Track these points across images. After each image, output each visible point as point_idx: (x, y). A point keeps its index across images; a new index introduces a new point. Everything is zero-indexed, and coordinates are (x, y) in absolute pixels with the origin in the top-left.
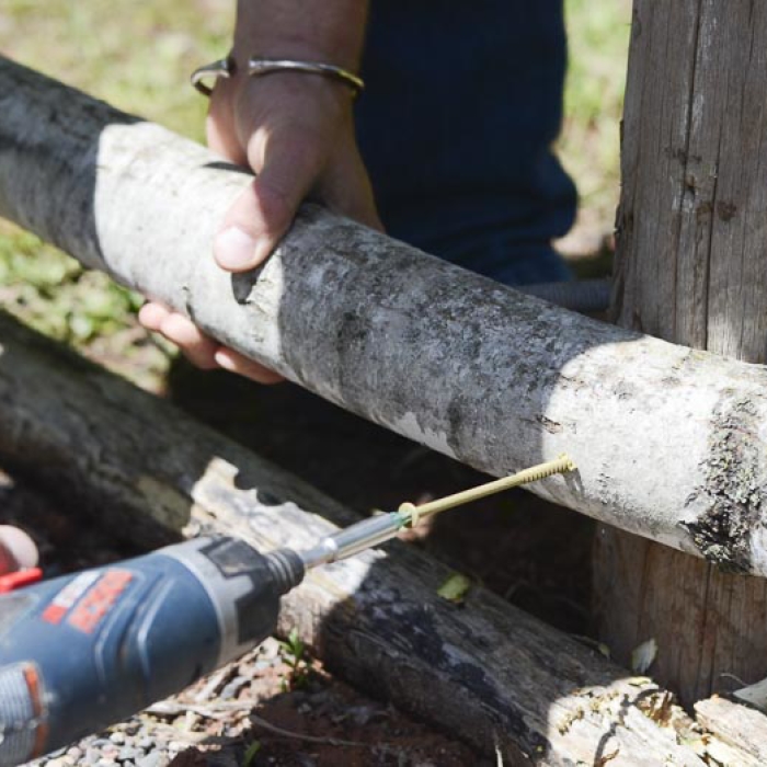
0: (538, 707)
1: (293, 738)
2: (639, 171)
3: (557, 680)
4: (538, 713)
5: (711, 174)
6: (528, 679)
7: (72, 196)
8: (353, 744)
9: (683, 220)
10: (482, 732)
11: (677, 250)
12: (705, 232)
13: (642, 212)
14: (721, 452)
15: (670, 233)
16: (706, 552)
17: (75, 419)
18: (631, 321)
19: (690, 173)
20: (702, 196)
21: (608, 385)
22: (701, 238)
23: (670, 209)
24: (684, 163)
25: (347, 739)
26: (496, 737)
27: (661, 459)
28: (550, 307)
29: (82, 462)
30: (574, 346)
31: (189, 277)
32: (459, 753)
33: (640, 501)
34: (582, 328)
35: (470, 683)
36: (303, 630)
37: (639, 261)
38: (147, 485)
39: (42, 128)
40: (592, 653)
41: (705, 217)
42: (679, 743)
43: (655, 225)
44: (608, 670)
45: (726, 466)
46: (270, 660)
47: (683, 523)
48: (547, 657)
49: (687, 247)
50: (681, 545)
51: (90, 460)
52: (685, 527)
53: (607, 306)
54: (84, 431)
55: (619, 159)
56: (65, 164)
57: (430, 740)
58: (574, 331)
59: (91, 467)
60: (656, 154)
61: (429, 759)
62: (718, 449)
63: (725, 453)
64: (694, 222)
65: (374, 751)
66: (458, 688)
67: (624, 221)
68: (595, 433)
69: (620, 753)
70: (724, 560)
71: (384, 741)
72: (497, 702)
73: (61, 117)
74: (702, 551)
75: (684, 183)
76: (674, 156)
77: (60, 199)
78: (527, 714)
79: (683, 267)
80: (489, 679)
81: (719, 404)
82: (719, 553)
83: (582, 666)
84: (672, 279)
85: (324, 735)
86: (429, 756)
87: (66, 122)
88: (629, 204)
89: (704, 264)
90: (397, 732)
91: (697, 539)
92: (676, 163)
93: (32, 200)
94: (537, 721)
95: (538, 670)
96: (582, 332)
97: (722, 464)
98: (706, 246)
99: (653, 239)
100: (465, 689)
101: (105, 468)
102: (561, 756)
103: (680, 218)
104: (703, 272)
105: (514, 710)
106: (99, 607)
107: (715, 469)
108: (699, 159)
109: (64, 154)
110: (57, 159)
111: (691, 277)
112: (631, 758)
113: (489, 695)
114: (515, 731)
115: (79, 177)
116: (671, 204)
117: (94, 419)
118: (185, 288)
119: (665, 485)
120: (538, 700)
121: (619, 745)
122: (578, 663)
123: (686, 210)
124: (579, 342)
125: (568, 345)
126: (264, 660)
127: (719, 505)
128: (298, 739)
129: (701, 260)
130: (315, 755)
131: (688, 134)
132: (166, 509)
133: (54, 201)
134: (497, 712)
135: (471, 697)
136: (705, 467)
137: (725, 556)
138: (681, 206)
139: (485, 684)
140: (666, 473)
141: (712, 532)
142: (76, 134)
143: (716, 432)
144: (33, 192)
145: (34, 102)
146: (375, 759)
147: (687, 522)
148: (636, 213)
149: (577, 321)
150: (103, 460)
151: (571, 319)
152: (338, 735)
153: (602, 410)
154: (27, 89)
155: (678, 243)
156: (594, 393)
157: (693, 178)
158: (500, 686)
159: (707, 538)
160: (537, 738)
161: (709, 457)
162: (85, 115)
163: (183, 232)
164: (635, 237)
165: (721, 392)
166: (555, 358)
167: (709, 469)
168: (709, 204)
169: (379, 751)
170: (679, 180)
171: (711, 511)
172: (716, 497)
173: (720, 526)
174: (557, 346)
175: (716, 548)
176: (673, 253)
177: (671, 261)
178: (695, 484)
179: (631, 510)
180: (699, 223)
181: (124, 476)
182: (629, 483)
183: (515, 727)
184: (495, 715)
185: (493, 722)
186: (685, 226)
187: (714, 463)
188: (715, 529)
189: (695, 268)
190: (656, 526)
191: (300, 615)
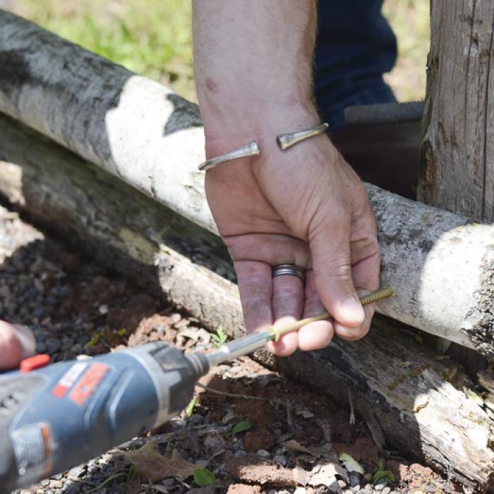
0: (376, 375)
1: (219, 395)
2: (442, 29)
3: (389, 358)
4: (377, 379)
5: (488, 32)
6: (371, 357)
7: (78, 117)
8: (259, 398)
9: (471, 62)
10: (341, 391)
11: (467, 81)
12: (485, 69)
13: (444, 57)
14: (487, 286)
15: (462, 70)
16: (478, 348)
17: (79, 192)
18: (437, 127)
19: (475, 31)
20: (483, 46)
21: (416, 242)
22: (482, 73)
23: (462, 55)
24: (472, 25)
25: (255, 395)
26: (349, 393)
27: (449, 289)
28: (380, 192)
29: (84, 220)
30: (395, 217)
31: (153, 170)
32: (326, 404)
33: (437, 315)
34: (400, 205)
35: (333, 360)
36: (225, 326)
37: (442, 89)
38: (126, 234)
39: (58, 72)
40: (411, 340)
41: (485, 59)
42: (467, 398)
43: (452, 65)
44: (422, 351)
45: (490, 294)
46: (205, 346)
47: (464, 329)
48: (383, 342)
49: (473, 79)
50: (463, 342)
51: (89, 218)
52: (465, 332)
53: (422, 118)
54: (85, 199)
55: (429, 22)
56: (73, 96)
57: (308, 396)
58: (395, 208)
59: (89, 223)
60: (453, 19)
61: (306, 409)
62: (485, 284)
63: (490, 286)
64: (478, 62)
65: (271, 403)
66: (326, 363)
67: (432, 62)
68: (408, 272)
69: (429, 405)
70: (490, 352)
71: (277, 397)
72: (351, 372)
73: (70, 65)
74: (476, 346)
75: (472, 37)
76: (465, 20)
77: (70, 118)
78: (370, 380)
79: (470, 92)
80: (345, 357)
81: (486, 255)
82: (487, 348)
83: (405, 349)
84: (463, 99)
85: (239, 393)
86: (306, 406)
87: (74, 69)
88: (436, 52)
89: (484, 90)
90: (286, 391)
91: (473, 339)
92: (466, 25)
93: (53, 118)
94: (376, 383)
95: (377, 352)
96: (400, 208)
97: (488, 293)
98: (486, 78)
99: (451, 73)
100: (330, 364)
101: (99, 223)
102: (392, 406)
103: (468, 60)
104: (484, 95)
105: (361, 377)
106: (88, 389)
107: (484, 296)
108: (481, 22)
109: (73, 90)
110: (68, 93)
111: (476, 99)
112: (436, 407)
113: (345, 367)
114: (362, 390)
115: (83, 105)
116: (463, 51)
117: (91, 192)
118: (150, 177)
119: (452, 306)
120: (377, 370)
121: (429, 399)
122: (402, 347)
123: (473, 55)
124: (398, 215)
125: (391, 216)
126: (201, 345)
127: (486, 319)
128: (224, 395)
129: (482, 88)
130: (234, 406)
131: (474, 6)
132: (138, 249)
133: (66, 119)
134: (350, 378)
135: (334, 369)
136: (477, 294)
137: (490, 350)
138: (469, 52)
139: (343, 360)
140: (453, 298)
141: (482, 335)
142: (80, 77)
143: (484, 273)
144: (53, 113)
145: (54, 55)
146: (273, 408)
147: (467, 329)
148: (440, 57)
149: (397, 201)
150: (98, 218)
151: (393, 199)
152: (248, 393)
153: (412, 259)
154: (49, 46)
155: (467, 76)
156: (407, 247)
157: (477, 34)
158: (352, 361)
159: (479, 339)
160: (376, 395)
161: (480, 288)
162: (86, 64)
163: (148, 142)
164: (439, 74)
165: (487, 247)
166: (383, 225)
167: (480, 296)
168: (487, 51)
169: (275, 403)
170: (468, 36)
171: (481, 322)
172: (484, 314)
173: (487, 332)
174: (384, 217)
175: (484, 345)
176: (464, 83)
177: (462, 89)
178: (471, 306)
179: (431, 321)
180: (481, 63)
181: (111, 229)
182: (429, 304)
183: (362, 387)
184: (349, 380)
185: (348, 384)
186: (471, 66)
187: (483, 292)
188: (484, 334)
189: (478, 92)
190: (447, 330)
191: (224, 316)
